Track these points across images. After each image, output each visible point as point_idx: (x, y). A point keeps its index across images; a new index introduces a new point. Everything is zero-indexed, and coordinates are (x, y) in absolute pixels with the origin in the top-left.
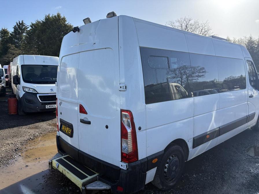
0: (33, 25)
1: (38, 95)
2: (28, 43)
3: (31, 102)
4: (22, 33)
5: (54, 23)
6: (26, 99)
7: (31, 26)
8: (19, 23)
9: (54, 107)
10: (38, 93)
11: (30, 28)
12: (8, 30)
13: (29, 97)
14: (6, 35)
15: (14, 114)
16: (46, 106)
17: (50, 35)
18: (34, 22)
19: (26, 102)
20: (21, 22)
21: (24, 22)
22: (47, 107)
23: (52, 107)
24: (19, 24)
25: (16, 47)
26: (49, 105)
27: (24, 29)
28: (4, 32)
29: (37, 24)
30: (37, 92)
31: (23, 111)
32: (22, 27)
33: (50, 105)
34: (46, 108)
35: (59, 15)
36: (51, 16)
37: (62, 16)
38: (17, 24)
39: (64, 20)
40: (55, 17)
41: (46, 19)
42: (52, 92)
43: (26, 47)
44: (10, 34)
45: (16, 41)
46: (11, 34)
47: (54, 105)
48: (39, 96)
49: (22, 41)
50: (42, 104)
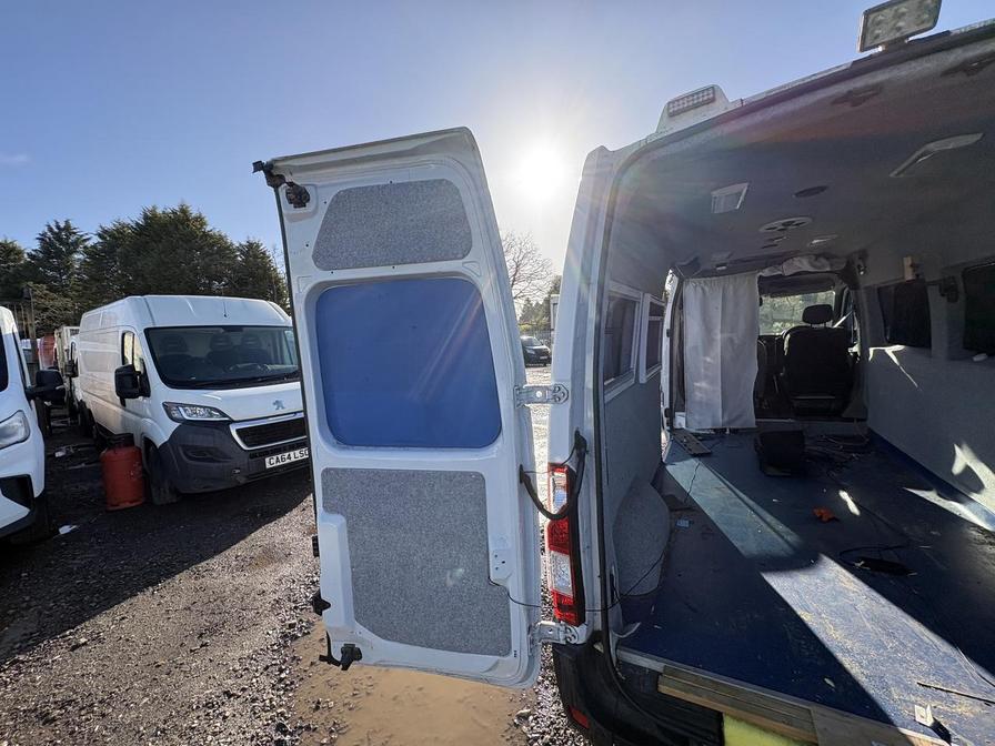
0: (105, 232)
1: (233, 430)
2: (92, 278)
3: (209, 456)
4: (71, 253)
5: (171, 229)
6: (186, 448)
7: (100, 235)
8: (58, 227)
9: (293, 459)
10: (232, 421)
11: (96, 240)
12: (17, 244)
13: (201, 441)
14: (12, 257)
15: (134, 504)
16: (267, 460)
17: (163, 256)
18: (109, 226)
19: (190, 458)
20: (62, 225)
21: (73, 224)
22: (271, 462)
23: (288, 461)
24: (56, 230)
25: (51, 289)
26: (275, 457)
27: (76, 244)
28: (7, 251)
29: (117, 230)
30: (225, 416)
31: (175, 491)
32: (68, 238)
33: (279, 456)
34: (268, 466)
35: (184, 211)
36: (159, 211)
37: (194, 212)
38: (51, 229)
39: (199, 219)
40: (174, 213)
41: (146, 217)
42: (281, 411)
43: (85, 288)
44: (26, 256)
45: (50, 273)
46: (30, 255)
47: (292, 454)
48: (238, 431)
49: (72, 274)
50: (253, 455)
